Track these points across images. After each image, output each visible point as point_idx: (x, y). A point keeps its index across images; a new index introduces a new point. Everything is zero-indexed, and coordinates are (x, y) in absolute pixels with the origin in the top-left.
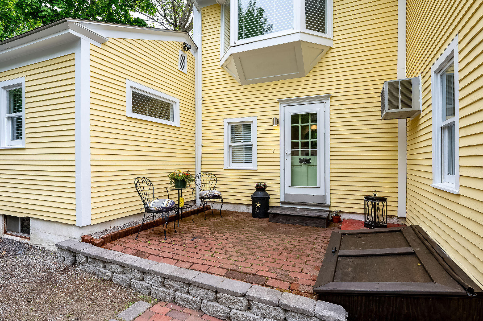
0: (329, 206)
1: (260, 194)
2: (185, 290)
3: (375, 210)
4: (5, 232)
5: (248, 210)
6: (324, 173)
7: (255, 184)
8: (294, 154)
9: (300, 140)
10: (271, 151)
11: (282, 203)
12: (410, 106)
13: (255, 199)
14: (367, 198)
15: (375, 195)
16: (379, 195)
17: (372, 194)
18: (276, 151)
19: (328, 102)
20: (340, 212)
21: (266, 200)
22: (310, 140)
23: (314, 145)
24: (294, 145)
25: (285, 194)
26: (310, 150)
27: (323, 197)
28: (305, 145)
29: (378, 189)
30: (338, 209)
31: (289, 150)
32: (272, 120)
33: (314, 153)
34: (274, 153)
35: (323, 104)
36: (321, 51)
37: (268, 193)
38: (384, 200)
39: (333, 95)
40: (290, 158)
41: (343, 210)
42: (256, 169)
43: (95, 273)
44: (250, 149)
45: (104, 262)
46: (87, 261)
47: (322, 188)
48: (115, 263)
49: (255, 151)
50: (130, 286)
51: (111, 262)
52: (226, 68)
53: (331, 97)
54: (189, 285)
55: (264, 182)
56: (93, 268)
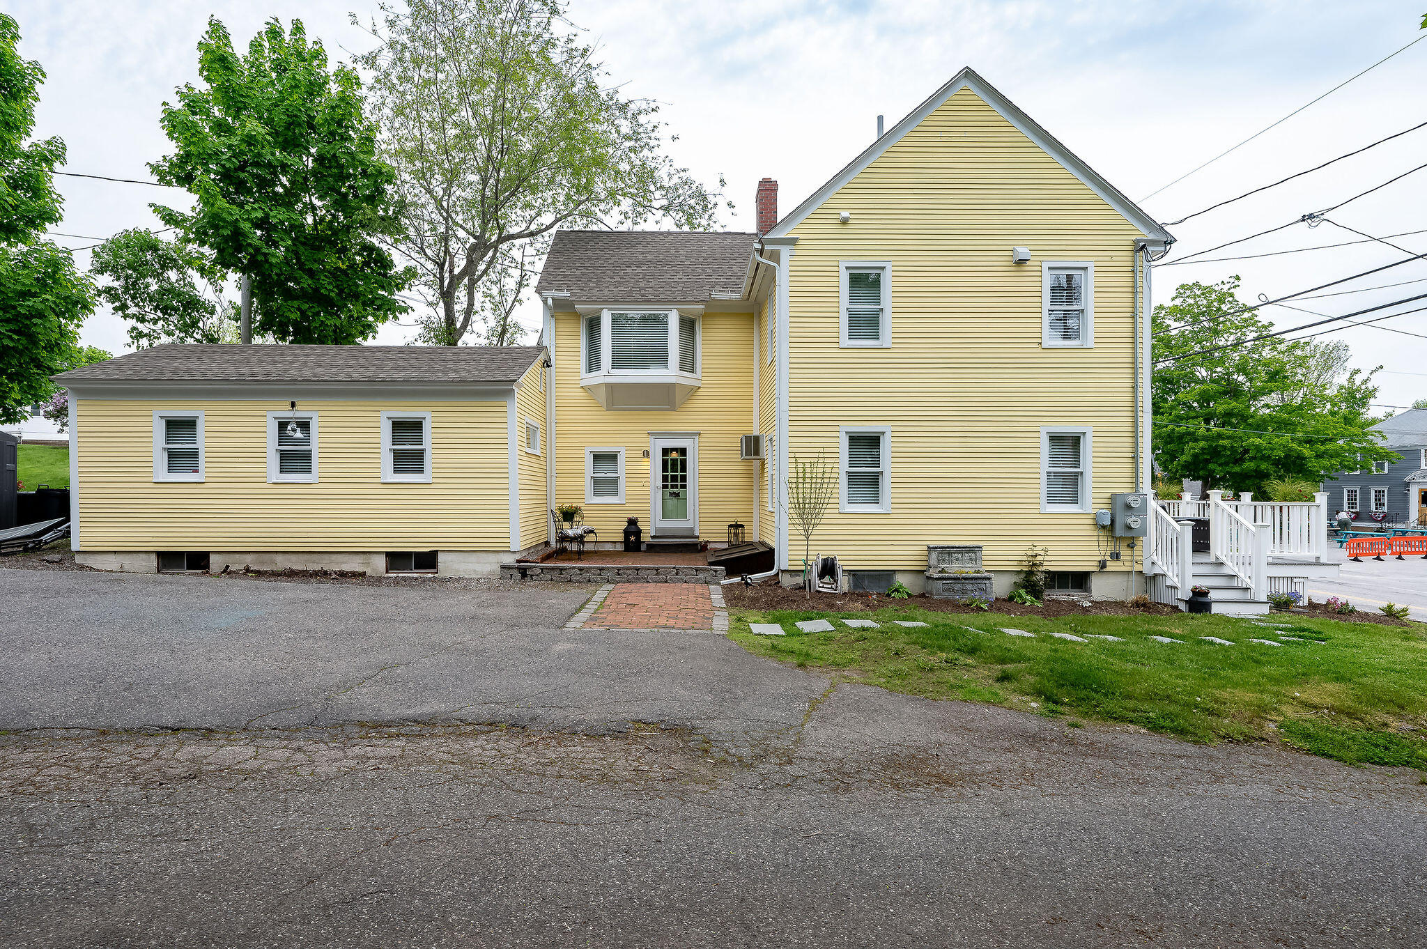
0: (698, 537)
1: (633, 528)
2: (635, 573)
3: (736, 534)
4: (387, 572)
6: (694, 506)
7: (626, 519)
8: (665, 487)
9: (670, 473)
10: (642, 484)
11: (652, 537)
12: (758, 455)
13: (627, 533)
14: (730, 526)
15: (736, 523)
16: (738, 523)
17: (734, 523)
18: (646, 484)
19: (696, 439)
20: (708, 541)
21: (638, 533)
22: (679, 473)
23: (684, 478)
24: (665, 478)
25: (655, 528)
26: (679, 483)
27: (692, 529)
28: (674, 478)
29: (739, 519)
30: (705, 539)
31: (660, 483)
32: (642, 452)
33: (684, 487)
34: (644, 486)
35: (692, 439)
36: (689, 390)
37: (642, 528)
38: (742, 526)
39: (702, 432)
40: (660, 492)
41: (710, 540)
42: (625, 502)
43: (552, 580)
44: (615, 481)
45: (561, 570)
46: (542, 572)
47: (692, 520)
48: (574, 568)
49: (622, 484)
50: (589, 581)
51: (570, 568)
52: (588, 389)
53: (700, 434)
54: (638, 570)
55: (635, 516)
56: (550, 577)
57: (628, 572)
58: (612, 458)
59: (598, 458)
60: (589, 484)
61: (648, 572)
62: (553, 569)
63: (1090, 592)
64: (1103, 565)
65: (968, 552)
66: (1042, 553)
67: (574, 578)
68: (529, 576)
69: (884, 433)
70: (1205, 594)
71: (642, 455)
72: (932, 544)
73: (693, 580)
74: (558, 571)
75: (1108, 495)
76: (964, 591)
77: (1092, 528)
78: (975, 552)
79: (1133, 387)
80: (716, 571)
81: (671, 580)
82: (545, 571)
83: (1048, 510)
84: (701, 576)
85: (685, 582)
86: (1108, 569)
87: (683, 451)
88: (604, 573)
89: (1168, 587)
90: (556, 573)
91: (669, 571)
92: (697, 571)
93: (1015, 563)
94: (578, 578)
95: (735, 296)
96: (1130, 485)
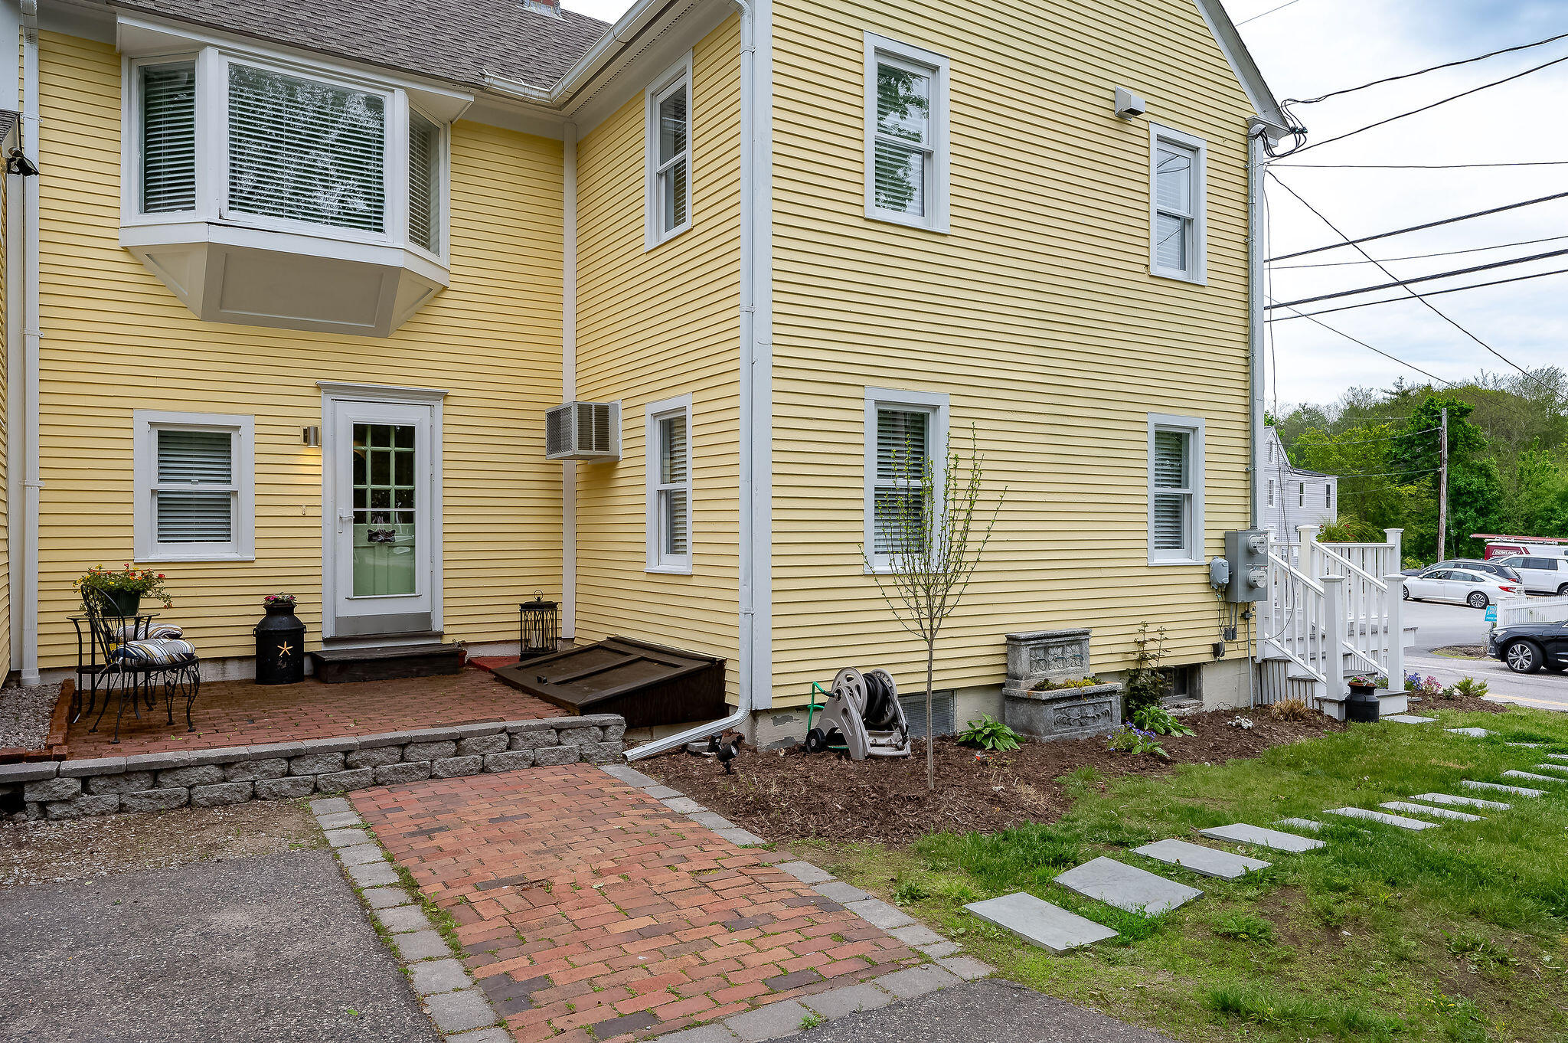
0: (440, 635)
2: (397, 757)
5: (220, 676)
6: (429, 562)
7: (262, 600)
8: (359, 518)
9: (369, 486)
10: (298, 512)
11: (327, 641)
12: (606, 448)
14: (526, 607)
15: (539, 599)
16: (544, 599)
17: (534, 599)
18: (310, 512)
19: (439, 406)
20: (464, 644)
22: (393, 487)
23: (406, 499)
24: (359, 498)
25: (337, 618)
26: (395, 510)
27: (426, 617)
28: (381, 499)
29: (545, 590)
30: (459, 639)
31: (348, 510)
32: (299, 431)
33: (408, 518)
34: (304, 516)
35: (429, 408)
36: (426, 290)
37: (303, 619)
38: (552, 606)
39: (451, 392)
40: (349, 529)
41: (468, 639)
42: (251, 557)
43: (122, 808)
44: (222, 504)
45: (155, 773)
46: (85, 788)
47: (426, 596)
48: (201, 763)
49: (243, 512)
50: (254, 796)
51: (187, 766)
52: (146, 257)
53: (445, 396)
54: (403, 746)
55: (288, 590)
56: (114, 799)
57: (378, 756)
58: (218, 442)
59: (170, 440)
60: (146, 513)
61: (434, 749)
62: (128, 773)
63: (1200, 698)
64: (1217, 650)
65: (1072, 643)
66: (1157, 636)
67: (202, 794)
68: (33, 809)
69: (935, 408)
70: (1369, 690)
71: (300, 440)
72: (1022, 632)
73: (554, 757)
74: (146, 780)
75: (1221, 535)
76: (1083, 722)
77: (1204, 589)
78: (1078, 642)
79: (1247, 358)
80: (604, 728)
81: (497, 762)
82: (96, 784)
83: (1158, 561)
84: (571, 744)
85: (534, 764)
86: (1227, 656)
87: (406, 435)
88: (305, 770)
89: (1292, 680)
90: (139, 788)
91: (489, 739)
92: (559, 731)
93: (1119, 658)
94: (217, 791)
95: (536, 92)
96: (1241, 518)
